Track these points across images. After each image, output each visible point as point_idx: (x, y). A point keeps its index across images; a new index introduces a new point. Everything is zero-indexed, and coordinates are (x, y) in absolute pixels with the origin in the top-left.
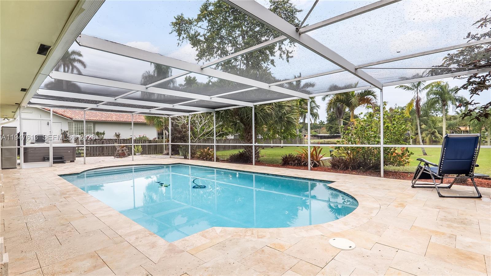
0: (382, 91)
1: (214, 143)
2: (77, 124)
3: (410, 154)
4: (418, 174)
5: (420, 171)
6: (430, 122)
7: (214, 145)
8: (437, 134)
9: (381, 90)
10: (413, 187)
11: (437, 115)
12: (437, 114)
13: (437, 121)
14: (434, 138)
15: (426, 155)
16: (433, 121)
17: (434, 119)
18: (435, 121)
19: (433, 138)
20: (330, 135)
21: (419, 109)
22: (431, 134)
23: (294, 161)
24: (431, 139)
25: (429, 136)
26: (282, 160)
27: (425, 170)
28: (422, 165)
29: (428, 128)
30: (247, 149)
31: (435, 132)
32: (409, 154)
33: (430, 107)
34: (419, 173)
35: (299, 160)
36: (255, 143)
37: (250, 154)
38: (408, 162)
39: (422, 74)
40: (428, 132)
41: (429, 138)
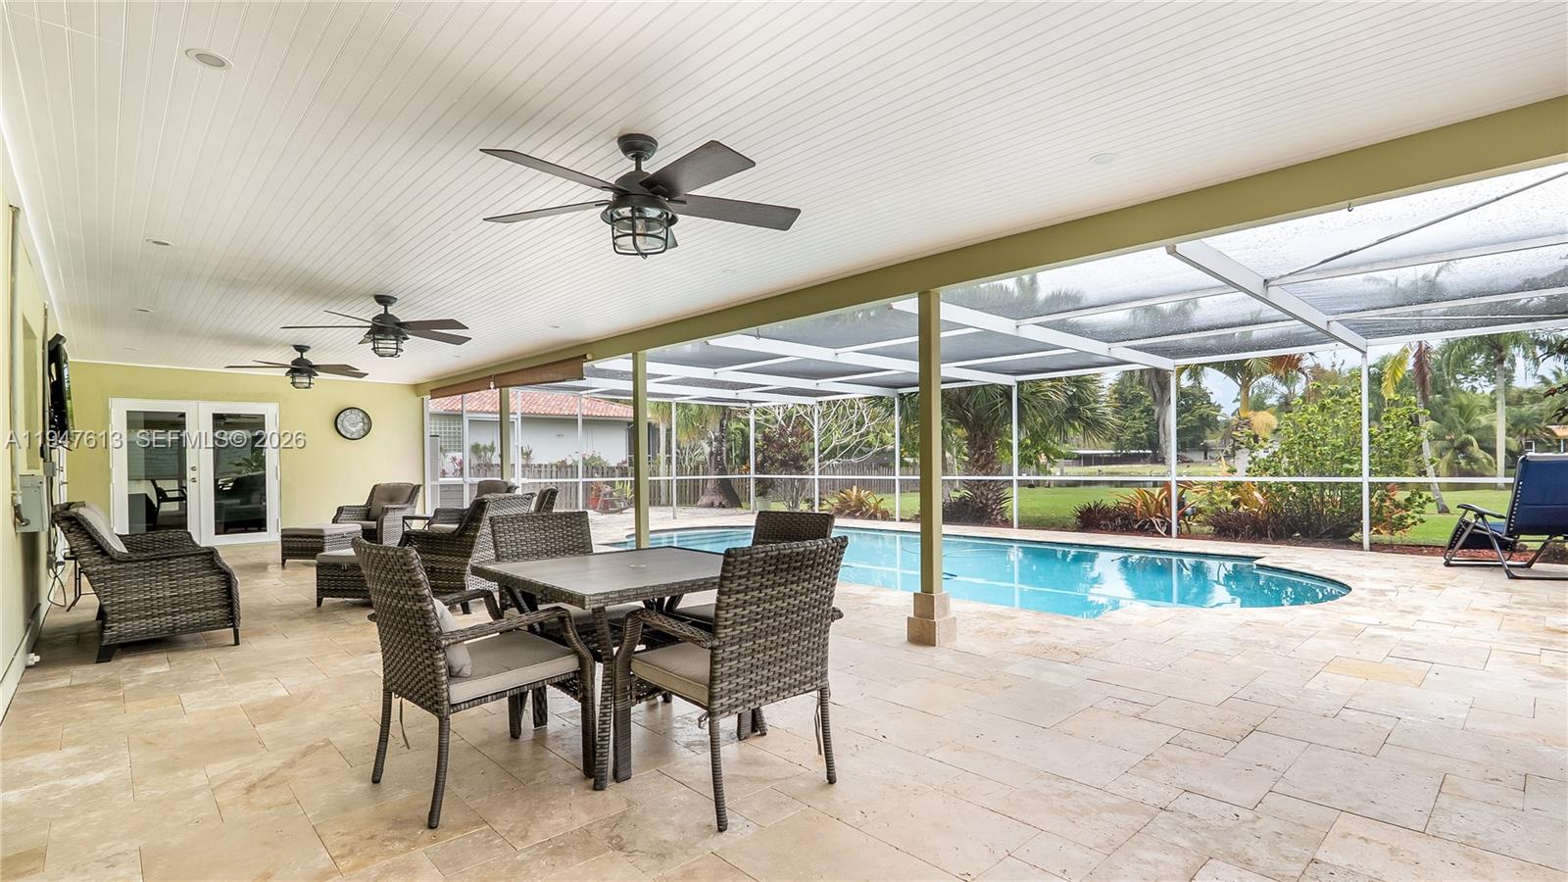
0: (1366, 357)
1: (894, 475)
2: (450, 424)
3: (1424, 502)
4: (1459, 539)
5: (1464, 531)
6: (1453, 413)
7: (894, 480)
8: (1475, 450)
9: (1364, 353)
10: (1447, 564)
11: (1474, 389)
12: (1475, 384)
13: (1474, 407)
14: (1463, 462)
15: (1448, 512)
16: (1461, 408)
17: (1465, 401)
18: (1468, 406)
19: (1461, 461)
20: (1116, 453)
21: (1425, 376)
22: (1455, 448)
23: (1112, 519)
24: (1456, 466)
25: (1448, 456)
26: (1078, 517)
27: (1476, 527)
28: (1470, 517)
29: (1445, 430)
30: (976, 491)
31: (1467, 443)
32: (1421, 501)
33: (1455, 365)
34: (1461, 535)
35: (1125, 518)
36: (1019, 475)
37: (984, 501)
38: (1422, 521)
39: (1434, 275)
40: (1445, 444)
41: (1448, 465)
